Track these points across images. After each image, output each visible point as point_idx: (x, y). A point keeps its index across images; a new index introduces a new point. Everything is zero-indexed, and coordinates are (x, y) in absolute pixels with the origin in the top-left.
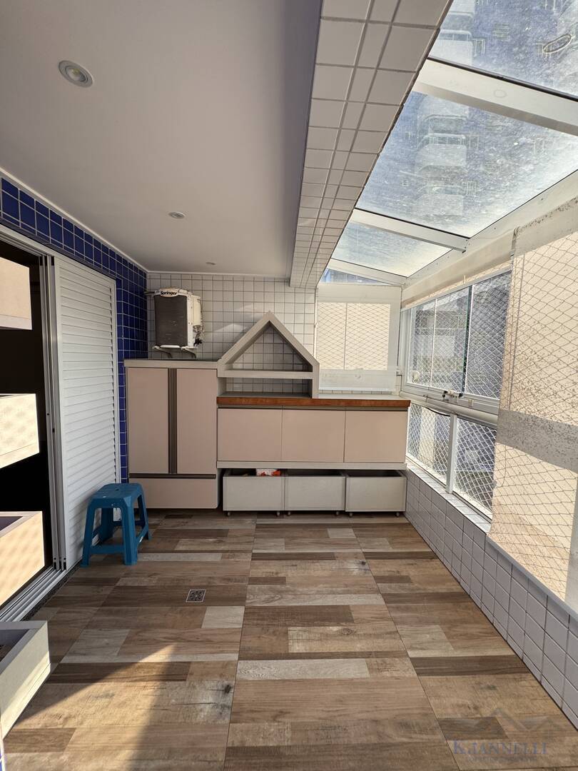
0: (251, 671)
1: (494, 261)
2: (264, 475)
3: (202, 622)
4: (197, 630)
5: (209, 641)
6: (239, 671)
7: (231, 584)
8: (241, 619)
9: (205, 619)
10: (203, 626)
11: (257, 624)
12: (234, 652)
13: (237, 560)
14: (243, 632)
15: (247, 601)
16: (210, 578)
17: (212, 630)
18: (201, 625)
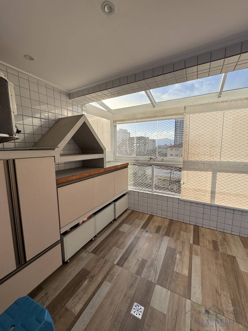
0: (197, 296)
1: (175, 114)
2: (83, 222)
3: (161, 313)
4: (167, 318)
5: (177, 312)
6: (197, 302)
7: (136, 285)
8: (164, 290)
9: (159, 309)
10: (165, 313)
11: (170, 283)
12: (185, 300)
13: (117, 274)
14: (173, 291)
15: (153, 281)
16: (125, 295)
17: (169, 308)
18: (164, 314)
